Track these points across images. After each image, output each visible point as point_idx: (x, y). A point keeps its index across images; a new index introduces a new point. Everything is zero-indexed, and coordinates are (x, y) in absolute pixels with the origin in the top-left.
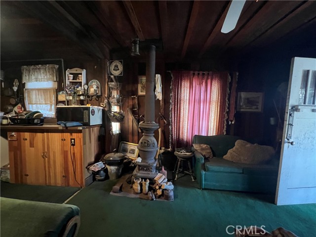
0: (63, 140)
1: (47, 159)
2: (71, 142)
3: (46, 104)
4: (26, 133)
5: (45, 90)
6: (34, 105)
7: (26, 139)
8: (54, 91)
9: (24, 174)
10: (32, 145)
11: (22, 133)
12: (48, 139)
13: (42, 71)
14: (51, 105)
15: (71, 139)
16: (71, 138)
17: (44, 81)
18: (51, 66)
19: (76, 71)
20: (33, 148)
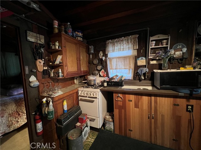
0: (175, 105)
1: (153, 120)
2: (187, 108)
3: (125, 69)
4: (131, 95)
5: (125, 58)
6: (114, 70)
7: (131, 101)
8: (133, 58)
9: (128, 129)
10: (136, 106)
11: (127, 95)
12: (156, 102)
13: (124, 42)
14: (129, 70)
15: (187, 106)
16: (188, 104)
17: (126, 50)
18: (133, 36)
19: (158, 37)
20: (138, 109)
